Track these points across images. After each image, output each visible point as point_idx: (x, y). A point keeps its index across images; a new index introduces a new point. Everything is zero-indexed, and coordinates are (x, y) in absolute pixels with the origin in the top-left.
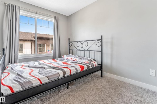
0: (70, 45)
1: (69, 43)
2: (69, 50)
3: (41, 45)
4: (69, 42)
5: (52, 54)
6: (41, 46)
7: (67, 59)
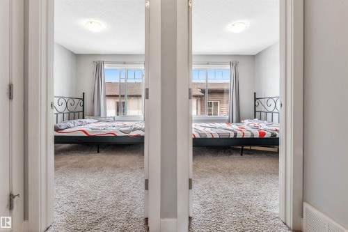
0: (257, 104)
1: (255, 101)
2: (255, 112)
3: (211, 103)
4: (255, 99)
5: (227, 117)
6: (211, 106)
7: (248, 125)
